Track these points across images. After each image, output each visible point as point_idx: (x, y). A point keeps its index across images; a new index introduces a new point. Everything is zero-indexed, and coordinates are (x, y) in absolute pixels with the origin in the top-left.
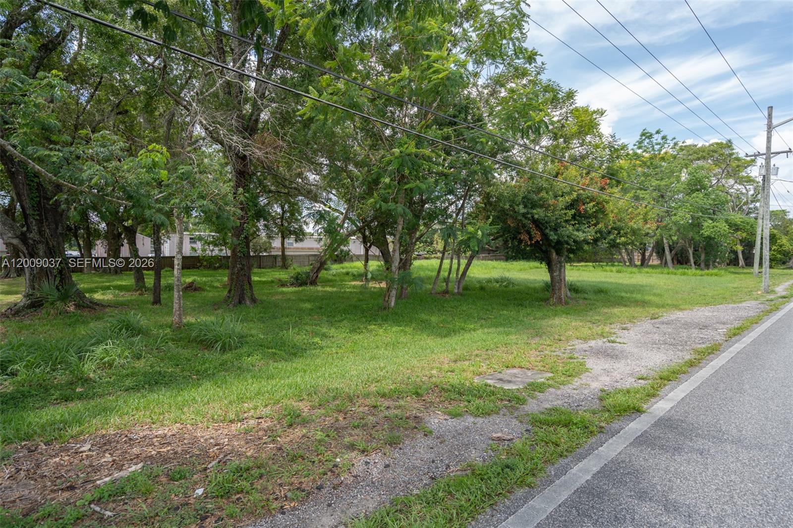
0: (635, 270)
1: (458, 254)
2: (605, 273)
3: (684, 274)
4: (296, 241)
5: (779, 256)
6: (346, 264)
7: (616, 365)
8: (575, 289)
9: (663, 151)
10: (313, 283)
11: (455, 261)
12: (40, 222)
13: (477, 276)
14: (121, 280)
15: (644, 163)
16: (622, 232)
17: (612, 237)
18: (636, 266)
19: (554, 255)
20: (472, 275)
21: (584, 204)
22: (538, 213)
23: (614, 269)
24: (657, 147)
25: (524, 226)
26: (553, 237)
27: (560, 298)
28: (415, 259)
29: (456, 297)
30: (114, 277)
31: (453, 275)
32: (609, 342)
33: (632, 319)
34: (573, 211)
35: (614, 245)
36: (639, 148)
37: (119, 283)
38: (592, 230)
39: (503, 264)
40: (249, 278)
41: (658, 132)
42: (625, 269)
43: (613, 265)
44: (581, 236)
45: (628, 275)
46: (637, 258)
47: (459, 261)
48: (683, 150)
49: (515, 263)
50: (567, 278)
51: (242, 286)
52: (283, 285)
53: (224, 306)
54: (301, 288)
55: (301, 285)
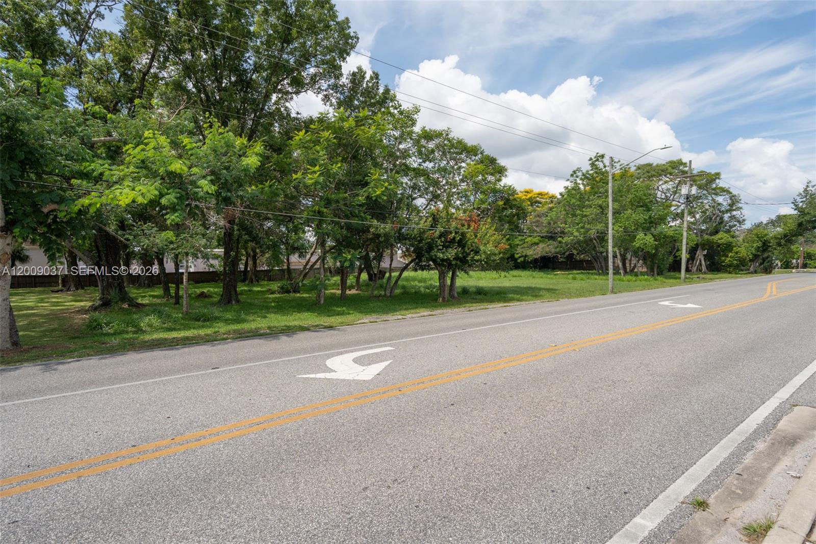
10: (296, 291)
12: (107, 255)
14: (154, 291)
27: (444, 298)
29: (386, 298)
30: (147, 290)
37: (152, 293)
40: (235, 287)
48: (639, 169)
51: (230, 292)
52: (273, 293)
53: (218, 304)
54: (288, 295)
55: (287, 293)
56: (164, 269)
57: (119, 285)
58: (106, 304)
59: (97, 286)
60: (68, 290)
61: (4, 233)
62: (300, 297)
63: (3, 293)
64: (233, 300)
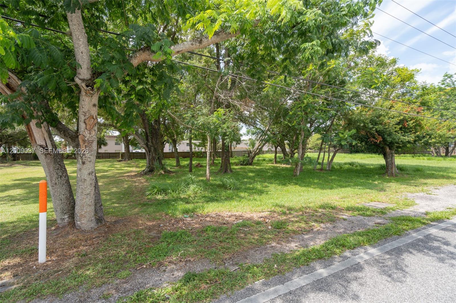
0: (441, 158)
2: (419, 160)
4: (237, 144)
7: (433, 203)
8: (401, 169)
10: (251, 164)
11: (327, 154)
13: (339, 162)
15: (446, 93)
16: (432, 136)
17: (426, 139)
18: (442, 156)
19: (388, 150)
20: (336, 161)
21: (407, 122)
22: (379, 127)
23: (425, 158)
25: (371, 134)
26: (389, 139)
27: (393, 173)
29: (328, 172)
31: (326, 161)
32: (427, 194)
33: (441, 185)
34: (400, 126)
35: (427, 144)
36: (443, 84)
38: (413, 136)
39: (349, 155)
40: (229, 161)
42: (433, 158)
43: (425, 156)
44: (407, 138)
45: (436, 162)
46: (442, 151)
47: (329, 154)
49: (357, 155)
50: (396, 163)
51: (226, 165)
52: (237, 165)
53: (219, 173)
54: (246, 167)
55: (245, 165)
56: (177, 149)
57: (158, 158)
58: (151, 170)
59: (146, 159)
60: (125, 160)
61: (90, 87)
62: (254, 168)
63: (89, 166)
64: (228, 170)
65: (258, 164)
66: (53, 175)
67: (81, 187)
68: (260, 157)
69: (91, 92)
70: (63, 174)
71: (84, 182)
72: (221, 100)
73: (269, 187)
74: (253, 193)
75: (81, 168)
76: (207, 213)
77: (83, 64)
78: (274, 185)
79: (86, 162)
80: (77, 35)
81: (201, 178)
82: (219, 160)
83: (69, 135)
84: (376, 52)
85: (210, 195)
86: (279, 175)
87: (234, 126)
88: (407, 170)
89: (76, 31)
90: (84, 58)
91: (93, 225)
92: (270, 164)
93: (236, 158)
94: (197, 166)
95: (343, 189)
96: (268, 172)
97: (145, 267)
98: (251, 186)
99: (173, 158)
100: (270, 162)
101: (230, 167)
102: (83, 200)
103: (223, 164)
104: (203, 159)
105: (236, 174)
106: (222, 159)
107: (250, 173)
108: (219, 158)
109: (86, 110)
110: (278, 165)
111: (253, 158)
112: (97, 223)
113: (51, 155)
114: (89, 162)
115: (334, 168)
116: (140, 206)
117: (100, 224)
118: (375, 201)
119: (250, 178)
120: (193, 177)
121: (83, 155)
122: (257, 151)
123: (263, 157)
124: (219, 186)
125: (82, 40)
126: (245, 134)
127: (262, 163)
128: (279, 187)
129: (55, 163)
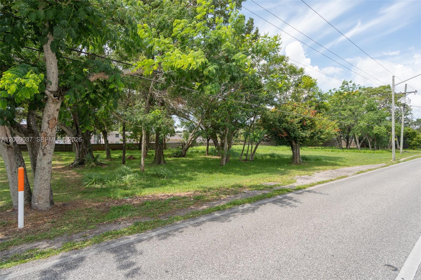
1: (251, 142)
3: (364, 152)
4: (171, 136)
5: (418, 143)
6: (195, 148)
7: (307, 181)
8: (305, 159)
9: (354, 91)
10: (184, 156)
11: (250, 146)
13: (261, 153)
15: (344, 96)
18: (343, 149)
19: (294, 143)
20: (258, 153)
21: (306, 121)
22: (285, 125)
23: (330, 150)
24: (351, 89)
25: (280, 131)
26: (293, 135)
27: (297, 162)
28: (233, 145)
29: (251, 162)
31: (249, 153)
32: (309, 176)
34: (301, 124)
36: (342, 89)
39: (274, 147)
40: (163, 153)
41: (351, 82)
43: (331, 148)
44: (304, 135)
46: (344, 144)
47: (252, 146)
48: (365, 90)
49: (280, 147)
50: (300, 154)
51: (160, 156)
52: (170, 157)
53: (153, 164)
54: (179, 159)
55: (179, 157)
56: (107, 141)
58: (81, 163)
61: (57, 97)
62: (187, 160)
63: (48, 157)
64: (162, 162)
65: (191, 156)
66: (14, 165)
67: (40, 174)
68: (193, 149)
69: (58, 101)
70: (22, 164)
71: (44, 170)
72: (156, 99)
73: (198, 175)
74: (184, 180)
75: (41, 159)
76: (144, 195)
77: (53, 80)
78: (202, 174)
79: (47, 154)
80: (51, 61)
81: (135, 170)
82: (153, 152)
83: (22, 131)
84: (288, 62)
85: (145, 182)
86: (208, 165)
87: (168, 122)
88: (310, 160)
89: (50, 58)
90: (54, 77)
91: (48, 205)
92: (202, 156)
93: (170, 150)
94: (129, 158)
95: (256, 175)
96: (198, 163)
97: (105, 223)
98: (183, 175)
99: (100, 150)
100: (202, 154)
101: (164, 158)
102: (41, 185)
103: (157, 156)
104: (135, 151)
105: (168, 165)
106: (156, 151)
107: (182, 164)
108: (152, 151)
109: (51, 113)
110: (209, 157)
111: (187, 149)
112: (51, 205)
113: (12, 148)
114: (49, 153)
115: (257, 159)
116: (81, 194)
117: (52, 206)
118: (271, 182)
119: (182, 168)
120: (128, 168)
121: (44, 148)
122: (190, 144)
123: (197, 149)
124: (153, 175)
125: (54, 64)
126: (179, 126)
127: (195, 155)
128: (207, 175)
129: (15, 154)
